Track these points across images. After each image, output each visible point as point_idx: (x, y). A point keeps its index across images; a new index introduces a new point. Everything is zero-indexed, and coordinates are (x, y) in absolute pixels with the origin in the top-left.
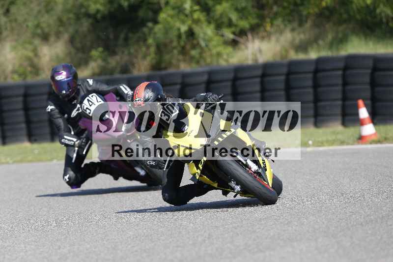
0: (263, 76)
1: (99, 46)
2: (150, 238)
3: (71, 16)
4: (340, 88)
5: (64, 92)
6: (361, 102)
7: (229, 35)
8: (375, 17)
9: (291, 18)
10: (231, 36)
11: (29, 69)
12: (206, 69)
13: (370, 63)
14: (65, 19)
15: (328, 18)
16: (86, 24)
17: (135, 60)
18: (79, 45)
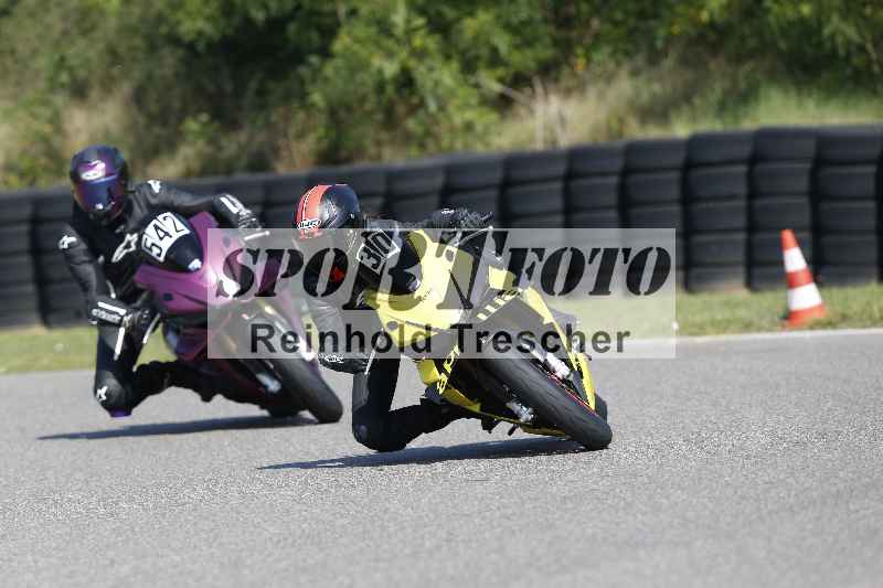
0: (570, 176)
1: (200, 111)
2: (317, 540)
3: (138, 42)
4: (741, 203)
5: (100, 207)
6: (788, 236)
7: (492, 84)
8: (820, 45)
9: (630, 47)
10: (497, 87)
11: (43, 161)
12: (442, 160)
13: (809, 147)
14: (122, 49)
15: (714, 49)
16: (170, 60)
17: (281, 142)
18: (154, 108)
